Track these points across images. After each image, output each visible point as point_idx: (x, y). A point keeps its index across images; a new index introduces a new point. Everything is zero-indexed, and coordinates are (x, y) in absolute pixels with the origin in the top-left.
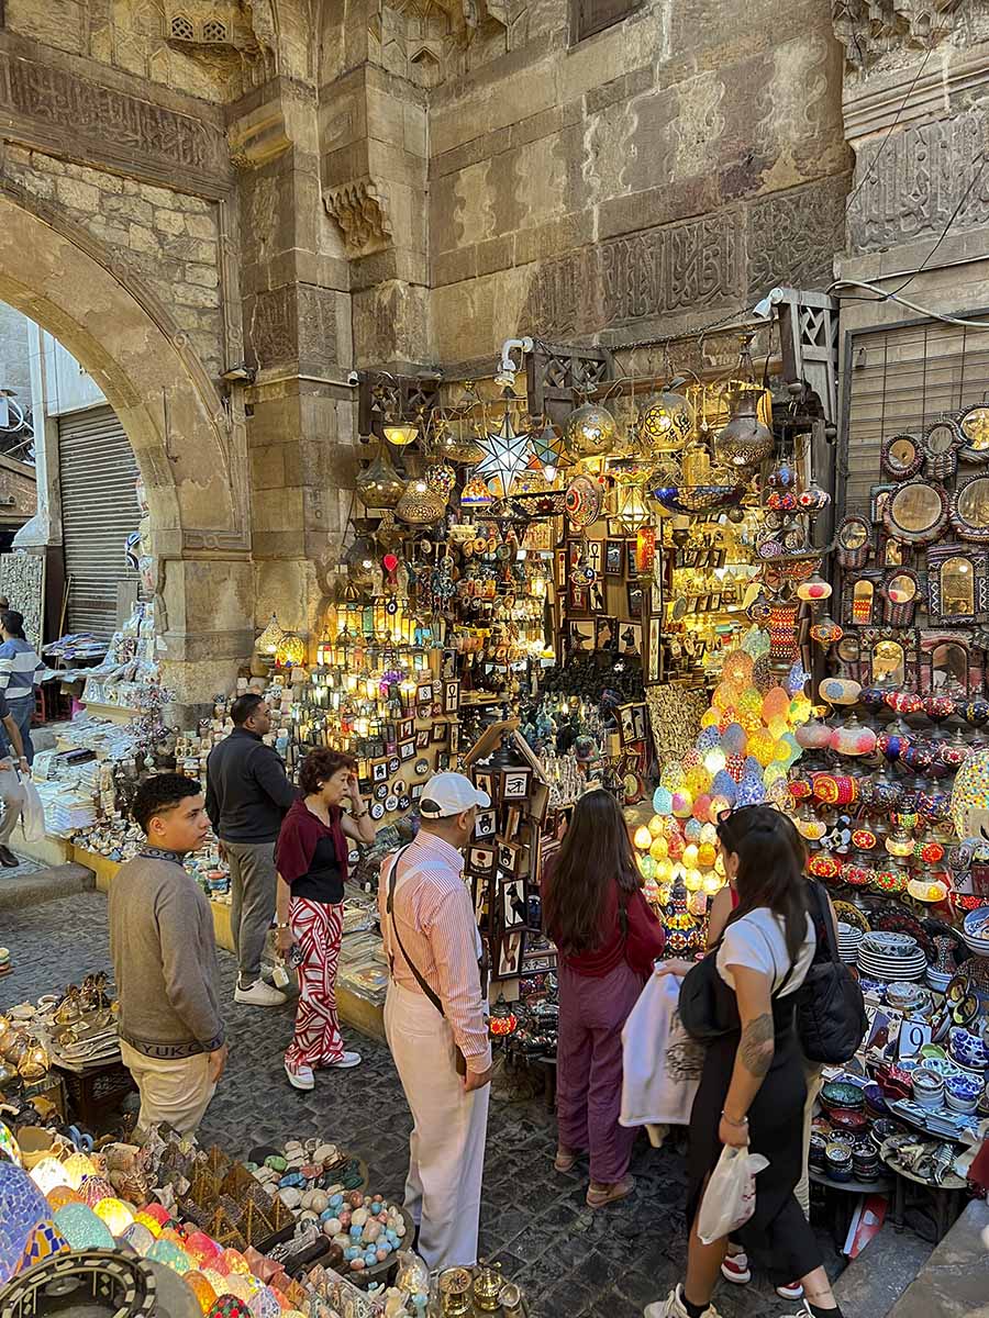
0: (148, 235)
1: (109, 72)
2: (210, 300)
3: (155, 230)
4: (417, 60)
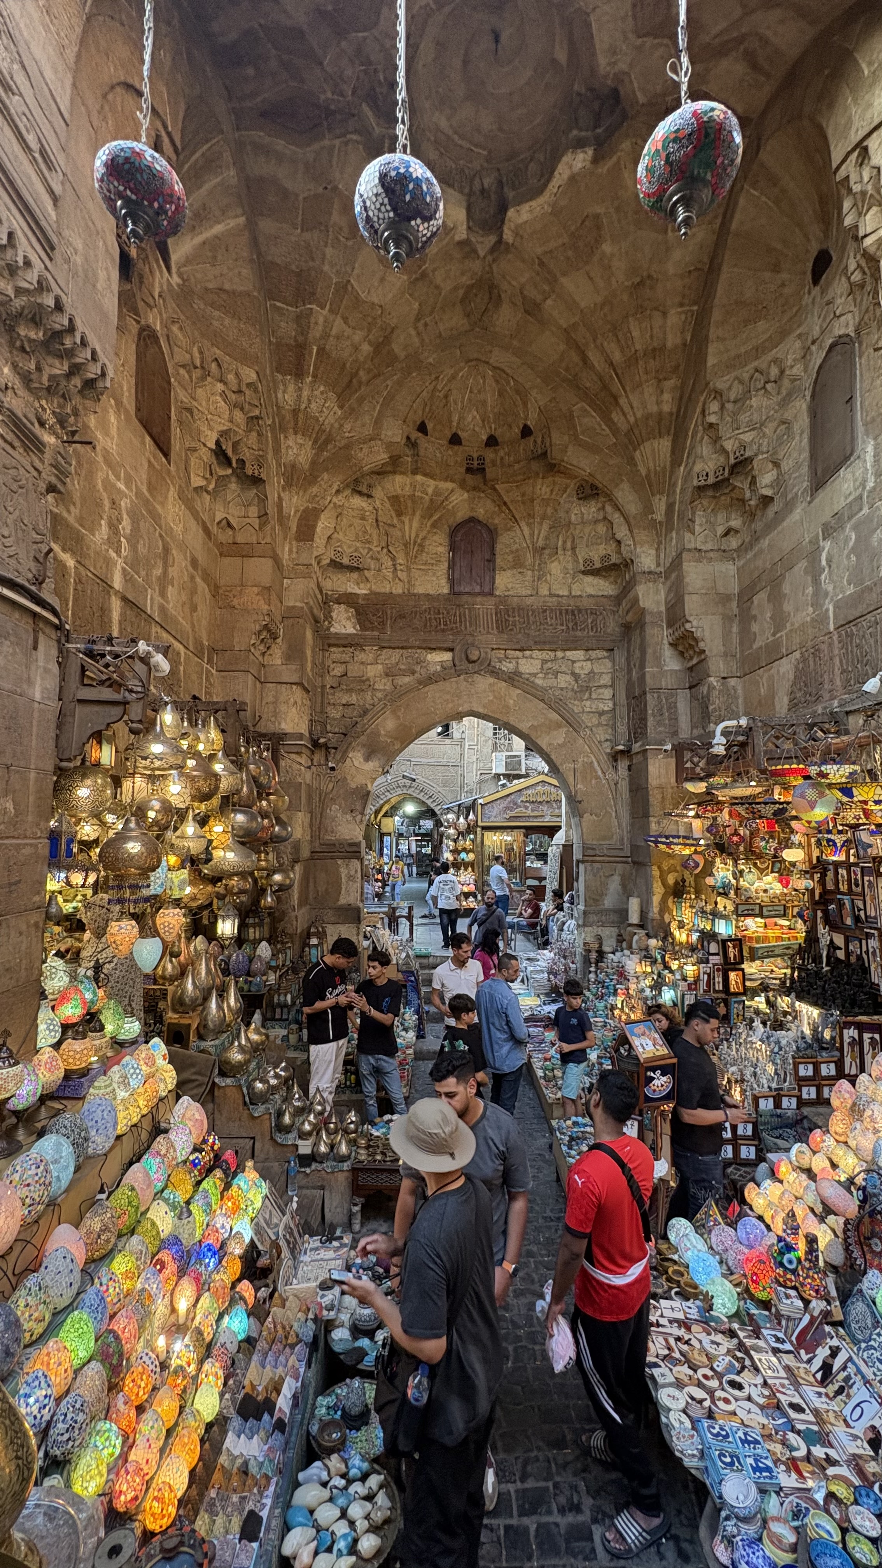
0: (568, 678)
1: (548, 599)
2: (608, 706)
3: (573, 674)
4: (726, 534)
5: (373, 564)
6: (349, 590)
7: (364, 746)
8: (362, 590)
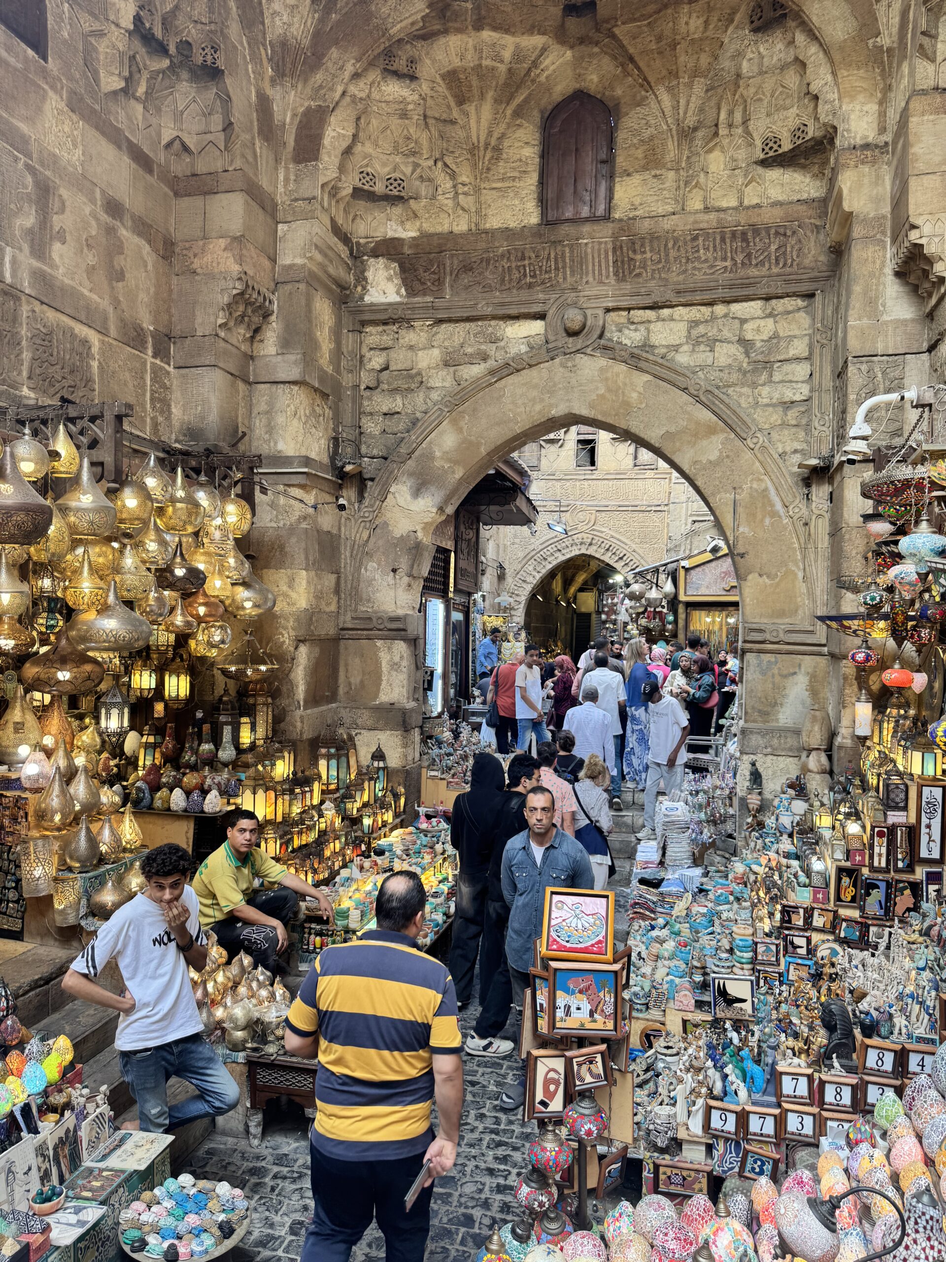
0: (735, 350)
1: (701, 217)
3: (742, 342)
5: (424, 189)
6: (390, 234)
7: (411, 474)
8: (408, 232)
